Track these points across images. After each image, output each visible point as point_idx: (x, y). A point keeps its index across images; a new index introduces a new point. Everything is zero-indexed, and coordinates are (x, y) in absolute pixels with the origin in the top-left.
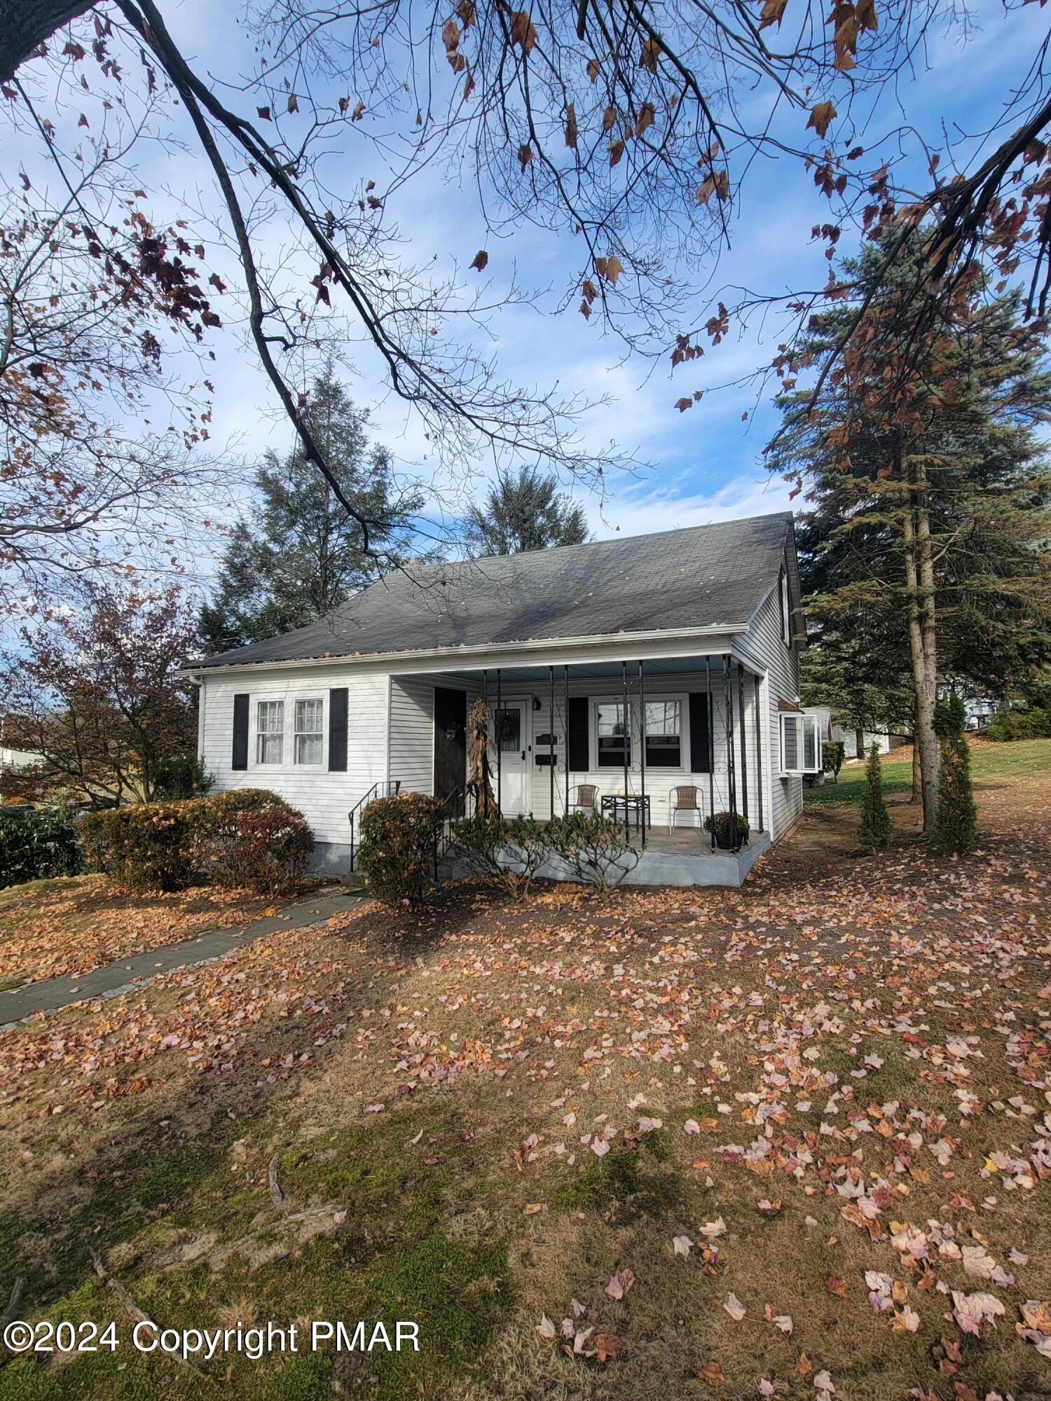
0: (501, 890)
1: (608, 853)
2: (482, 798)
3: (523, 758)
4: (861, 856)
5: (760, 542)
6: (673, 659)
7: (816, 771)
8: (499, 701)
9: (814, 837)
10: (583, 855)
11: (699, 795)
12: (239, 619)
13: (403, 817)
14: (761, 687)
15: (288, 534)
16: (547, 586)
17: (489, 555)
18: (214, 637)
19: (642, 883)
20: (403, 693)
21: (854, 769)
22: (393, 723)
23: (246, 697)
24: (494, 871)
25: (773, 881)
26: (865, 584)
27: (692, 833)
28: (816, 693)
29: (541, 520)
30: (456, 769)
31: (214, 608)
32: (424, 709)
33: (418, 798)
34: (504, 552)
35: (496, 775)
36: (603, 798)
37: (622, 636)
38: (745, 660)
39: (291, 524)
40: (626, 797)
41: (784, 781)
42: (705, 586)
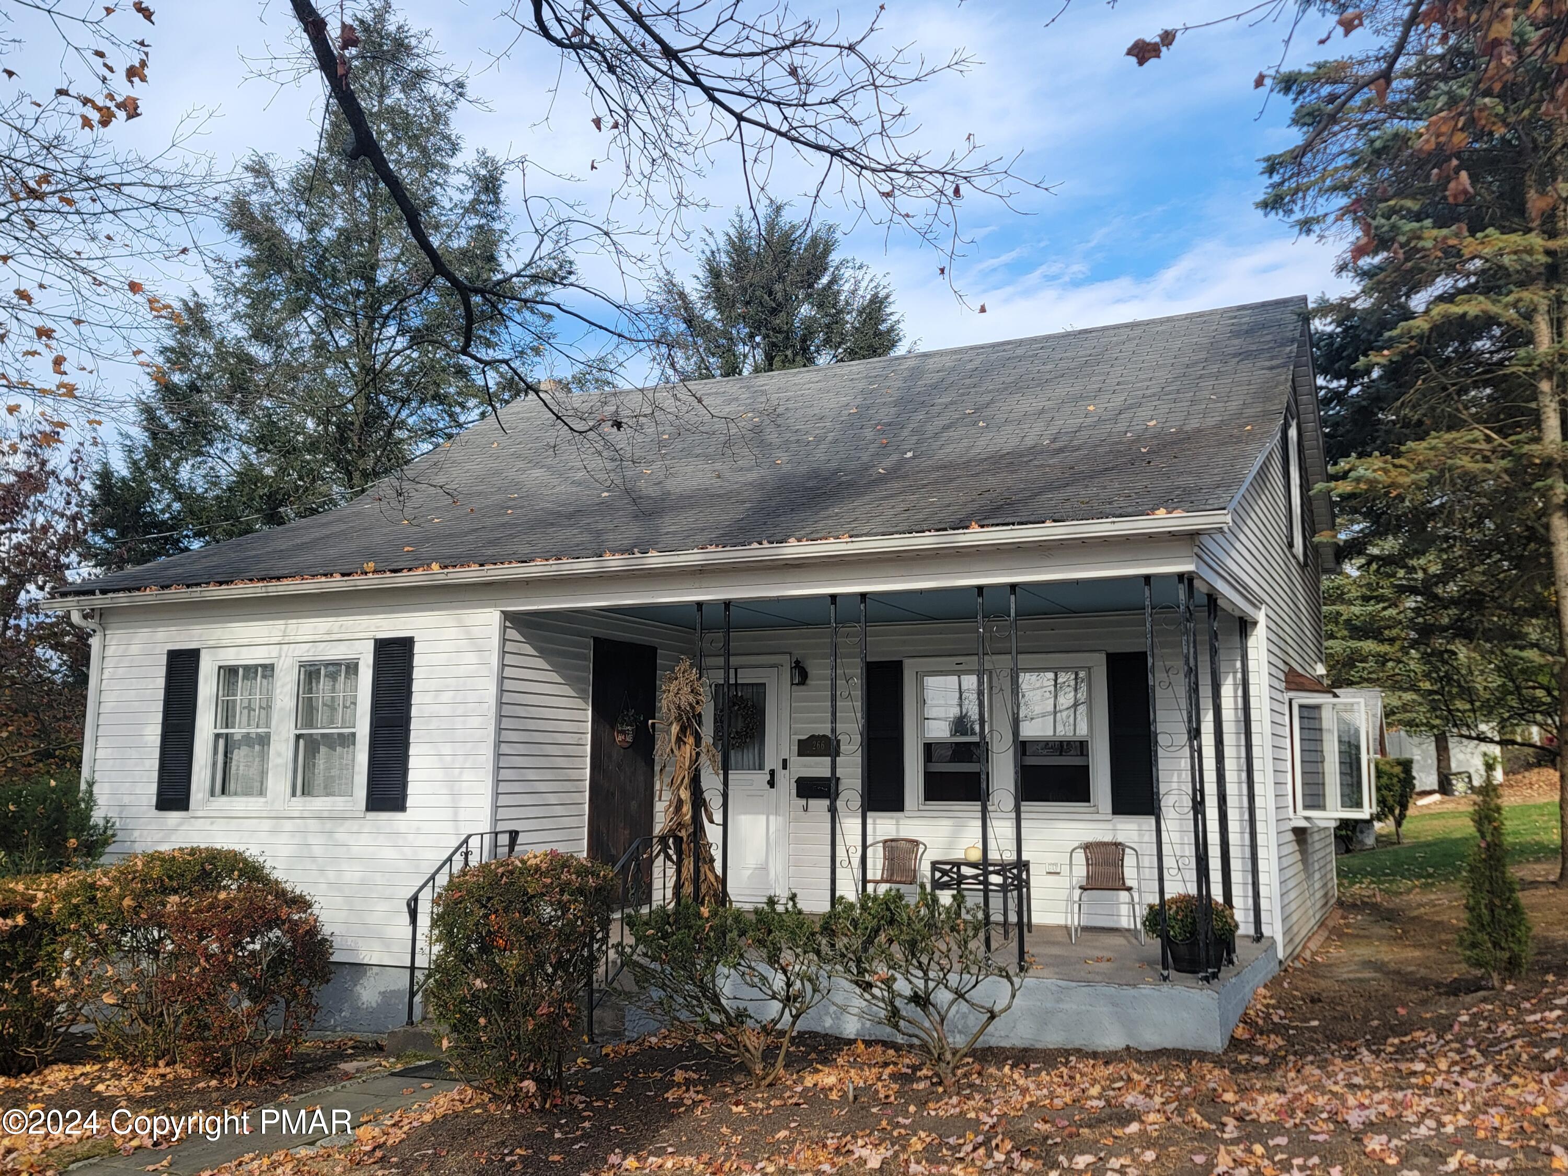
0: (728, 1058)
1: (953, 979)
2: (689, 865)
3: (772, 784)
4: (1469, 991)
5: (1244, 355)
6: (1077, 582)
7: (1365, 813)
8: (727, 667)
9: (1364, 952)
10: (902, 986)
11: (1129, 861)
12: (179, 497)
13: (527, 902)
14: (1252, 642)
15: (290, 327)
16: (819, 440)
17: (702, 377)
18: (122, 533)
19: (1019, 1043)
20: (529, 649)
21: (1433, 816)
22: (507, 710)
23: (194, 655)
24: (716, 1018)
25: (1290, 1040)
26: (1459, 437)
27: (1119, 941)
28: (1352, 660)
29: (805, 310)
30: (634, 805)
31: (125, 473)
32: (570, 681)
33: (560, 863)
34: (732, 370)
35: (718, 817)
36: (935, 865)
37: (975, 536)
38: (1221, 586)
39: (298, 308)
40: (984, 864)
41: (1300, 834)
42: (1138, 439)
